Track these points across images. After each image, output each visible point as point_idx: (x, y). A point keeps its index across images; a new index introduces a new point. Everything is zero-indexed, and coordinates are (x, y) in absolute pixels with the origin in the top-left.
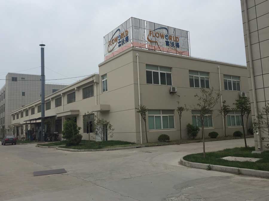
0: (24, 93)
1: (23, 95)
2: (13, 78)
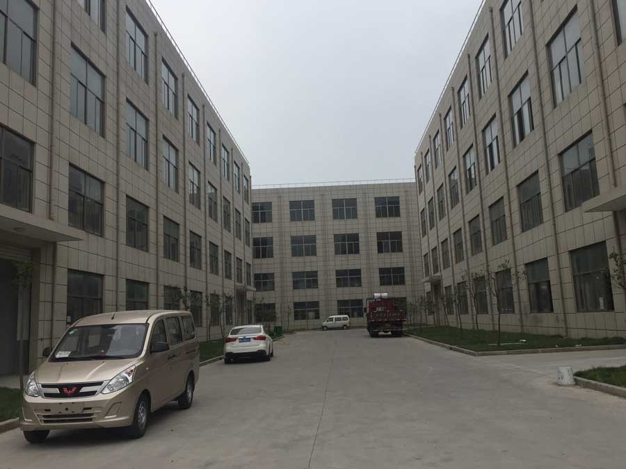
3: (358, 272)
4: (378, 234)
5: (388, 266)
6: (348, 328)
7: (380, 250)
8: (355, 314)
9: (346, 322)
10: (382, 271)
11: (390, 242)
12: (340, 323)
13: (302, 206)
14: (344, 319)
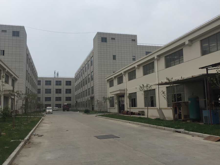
0: (115, 56)
1: (113, 59)
2: (102, 38)
3: (61, 98)
4: (66, 89)
5: (68, 97)
6: (58, 110)
7: (66, 93)
8: (59, 107)
9: (58, 109)
10: (66, 98)
11: (68, 91)
12: (56, 109)
13: (48, 82)
14: (57, 108)
